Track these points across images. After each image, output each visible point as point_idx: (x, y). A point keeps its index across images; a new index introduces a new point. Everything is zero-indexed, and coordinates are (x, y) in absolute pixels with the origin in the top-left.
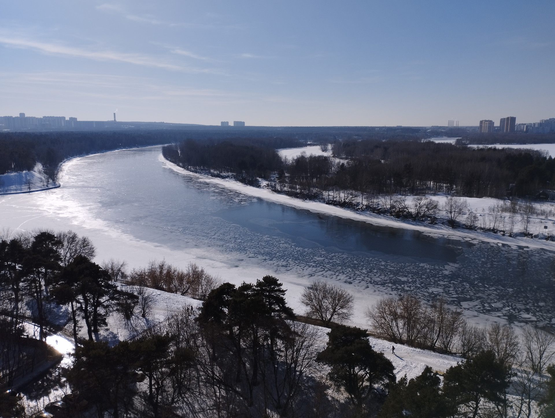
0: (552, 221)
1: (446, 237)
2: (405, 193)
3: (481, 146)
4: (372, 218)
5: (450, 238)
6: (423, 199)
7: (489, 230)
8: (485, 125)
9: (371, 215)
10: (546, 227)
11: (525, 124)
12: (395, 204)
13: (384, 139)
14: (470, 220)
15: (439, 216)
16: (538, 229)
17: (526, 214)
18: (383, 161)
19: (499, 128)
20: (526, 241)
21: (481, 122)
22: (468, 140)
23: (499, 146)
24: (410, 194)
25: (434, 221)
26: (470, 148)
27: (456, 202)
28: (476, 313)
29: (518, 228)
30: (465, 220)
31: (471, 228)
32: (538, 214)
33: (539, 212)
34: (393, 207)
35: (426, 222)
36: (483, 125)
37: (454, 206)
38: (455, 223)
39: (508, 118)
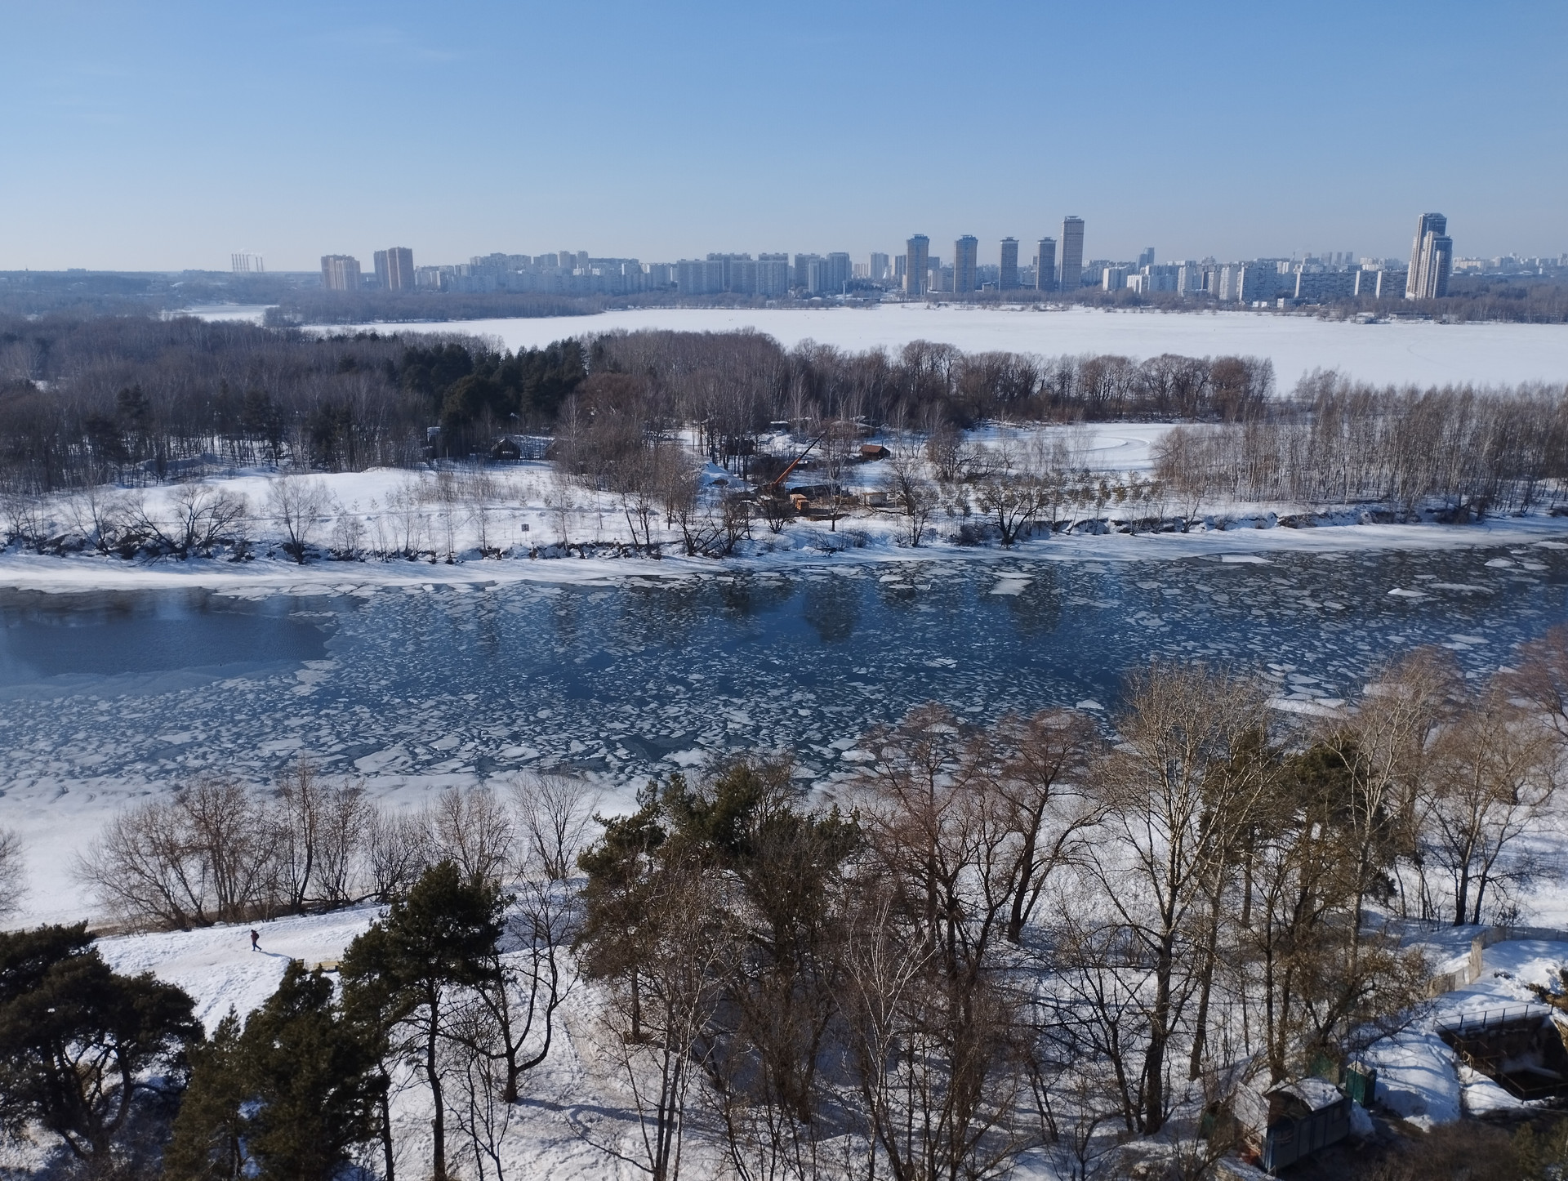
0: (537, 509)
1: (285, 591)
2: (136, 480)
3: (337, 330)
4: (37, 570)
5: (297, 594)
6: (199, 490)
7: (396, 554)
8: (338, 270)
9: (32, 562)
10: (525, 528)
11: (437, 268)
12: (109, 518)
13: (30, 311)
14: (342, 536)
15: (254, 535)
16: (508, 534)
17: (478, 501)
18: (41, 385)
19: (375, 279)
20: (486, 569)
21: (325, 261)
22: (300, 312)
23: (385, 329)
24: (153, 482)
25: (243, 553)
26: (306, 335)
27: (297, 490)
28: (397, 779)
29: (465, 540)
30: (330, 536)
31: (349, 557)
32: (504, 498)
33: (505, 491)
34: (104, 527)
35: (222, 559)
36: (332, 269)
37: (294, 501)
38: (304, 549)
39: (392, 251)
